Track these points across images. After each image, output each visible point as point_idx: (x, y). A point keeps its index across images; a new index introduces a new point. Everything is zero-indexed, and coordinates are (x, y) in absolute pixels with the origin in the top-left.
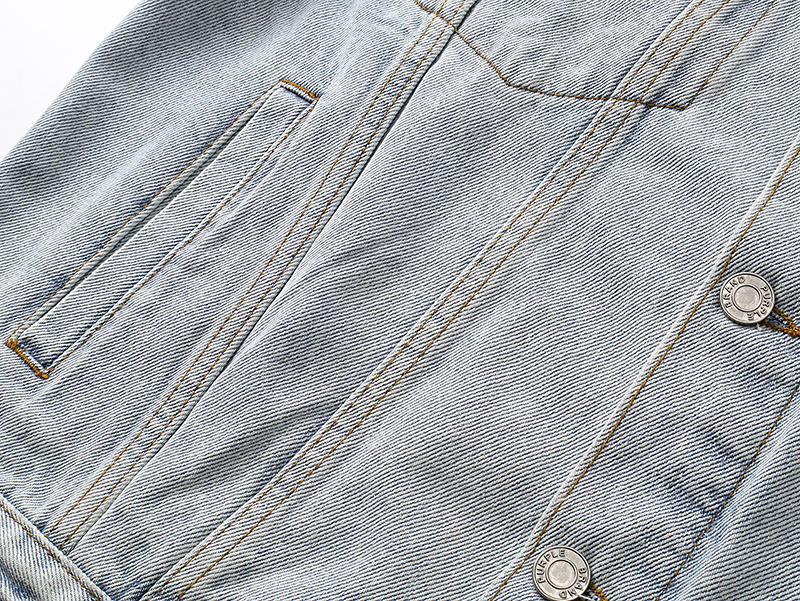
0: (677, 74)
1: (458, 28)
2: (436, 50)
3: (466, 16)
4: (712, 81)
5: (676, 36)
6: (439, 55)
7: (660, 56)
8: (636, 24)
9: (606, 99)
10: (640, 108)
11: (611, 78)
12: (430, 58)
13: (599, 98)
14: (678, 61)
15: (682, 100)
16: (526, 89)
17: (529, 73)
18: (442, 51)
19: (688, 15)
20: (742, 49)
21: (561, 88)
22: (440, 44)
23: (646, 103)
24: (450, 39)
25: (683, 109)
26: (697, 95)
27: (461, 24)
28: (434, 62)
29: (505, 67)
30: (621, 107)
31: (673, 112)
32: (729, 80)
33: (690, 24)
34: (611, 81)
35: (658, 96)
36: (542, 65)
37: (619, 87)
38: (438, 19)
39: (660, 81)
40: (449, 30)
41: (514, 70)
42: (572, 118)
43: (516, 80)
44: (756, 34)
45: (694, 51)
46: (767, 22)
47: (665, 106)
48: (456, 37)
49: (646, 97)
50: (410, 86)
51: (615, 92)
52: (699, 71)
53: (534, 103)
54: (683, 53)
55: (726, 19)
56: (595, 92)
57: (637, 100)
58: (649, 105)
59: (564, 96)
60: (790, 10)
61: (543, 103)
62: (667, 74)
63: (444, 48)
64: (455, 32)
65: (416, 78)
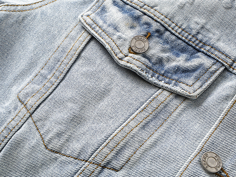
0: (117, 154)
1: (32, 114)
2: (20, 124)
3: (36, 109)
4: (132, 159)
5: (119, 135)
6: (22, 126)
7: (111, 145)
8: (105, 125)
9: (86, 161)
10: (99, 168)
11: (90, 151)
12: (17, 128)
13: (84, 160)
14: (119, 147)
15: (117, 167)
16: (53, 151)
17: (56, 144)
18: (23, 125)
19: (127, 124)
20: (148, 143)
21: (68, 153)
22: (22, 121)
23: (102, 166)
24: (27, 119)
25: (118, 171)
26: (125, 165)
27: (33, 112)
28: (18, 130)
29: (46, 139)
30: (91, 167)
31: (113, 172)
32: (140, 158)
33: (127, 129)
34: (90, 153)
35: (108, 163)
36: (63, 140)
37: (92, 157)
38: (24, 109)
39: (109, 157)
40: (28, 115)
41: (50, 141)
42: (71, 168)
43: (50, 147)
44: (156, 135)
45: (127, 143)
46: (162, 129)
47: (110, 169)
48: (30, 118)
49: (103, 164)
50: (6, 141)
51: (90, 159)
52: (127, 153)
53: (56, 159)
54: (122, 144)
55: (144, 127)
56: (82, 157)
57: (99, 165)
58: (104, 167)
59: (69, 156)
60: (173, 124)
61: (60, 159)
62: (113, 154)
63: (24, 123)
64: (30, 116)
65: (9, 137)
